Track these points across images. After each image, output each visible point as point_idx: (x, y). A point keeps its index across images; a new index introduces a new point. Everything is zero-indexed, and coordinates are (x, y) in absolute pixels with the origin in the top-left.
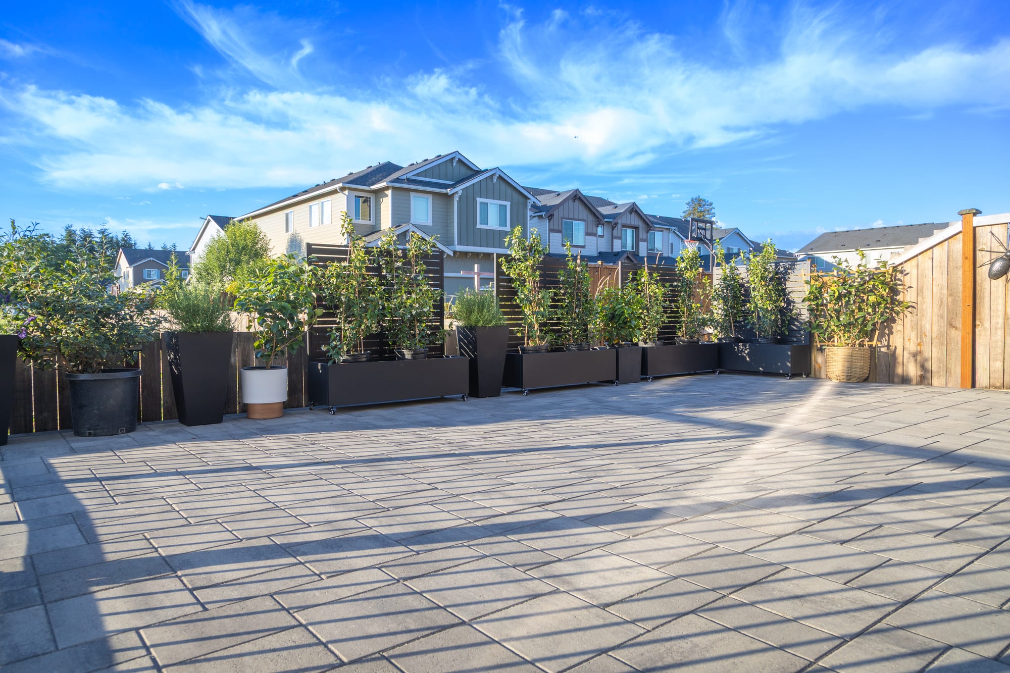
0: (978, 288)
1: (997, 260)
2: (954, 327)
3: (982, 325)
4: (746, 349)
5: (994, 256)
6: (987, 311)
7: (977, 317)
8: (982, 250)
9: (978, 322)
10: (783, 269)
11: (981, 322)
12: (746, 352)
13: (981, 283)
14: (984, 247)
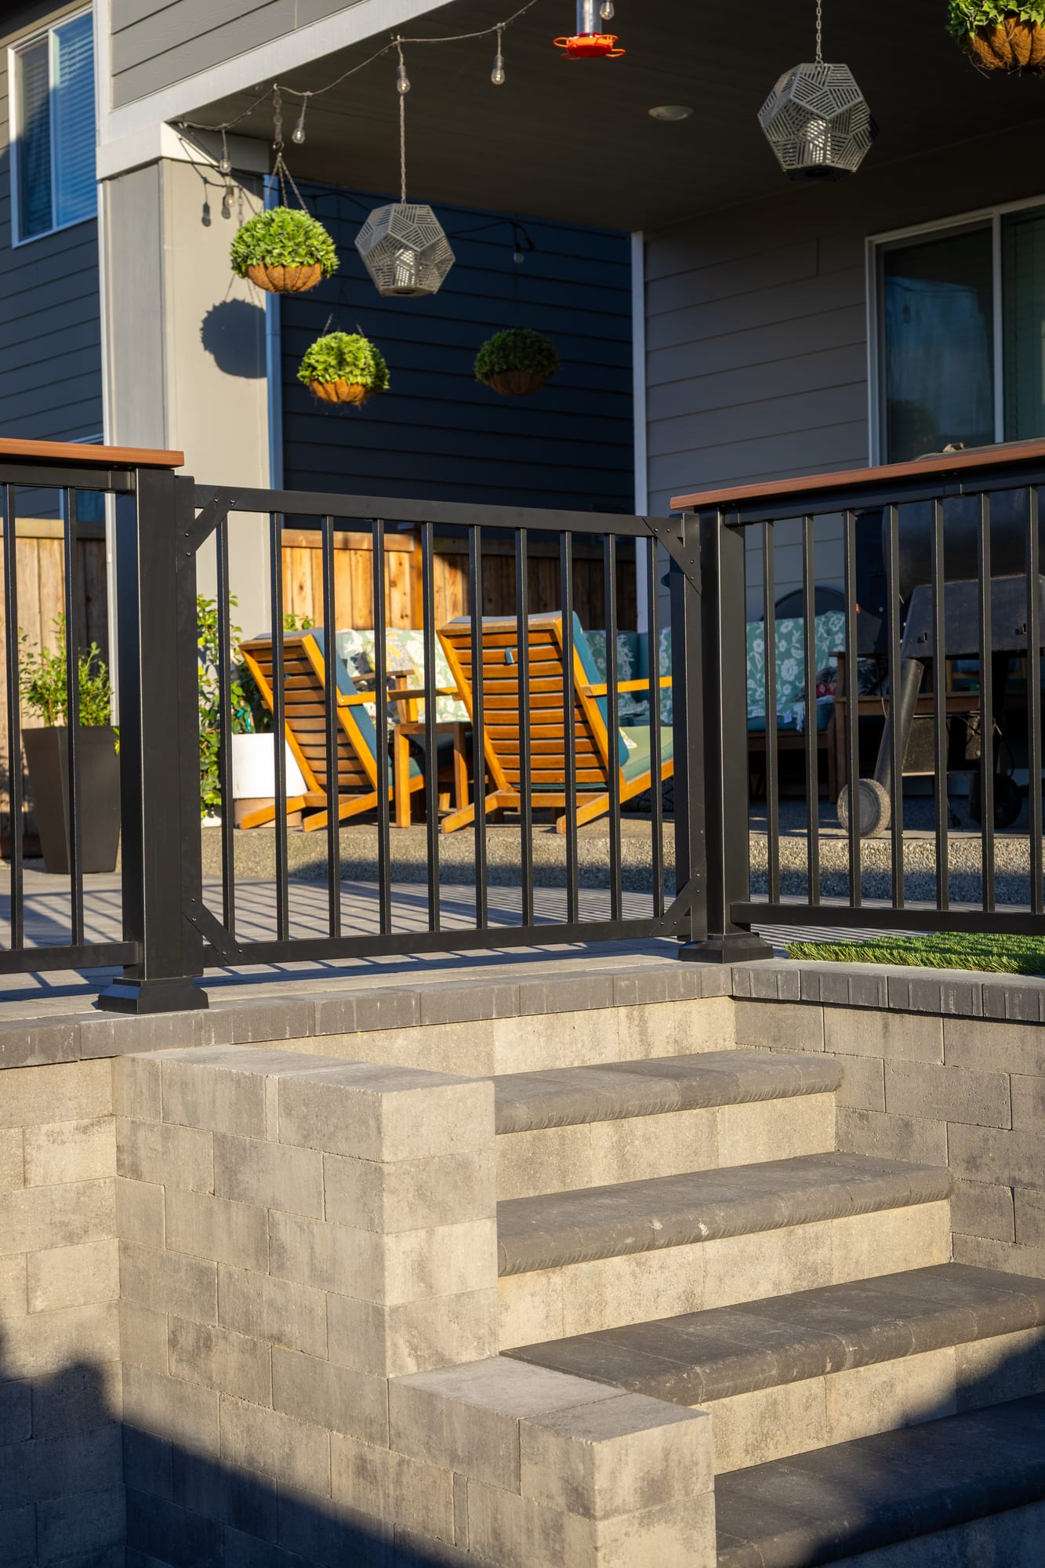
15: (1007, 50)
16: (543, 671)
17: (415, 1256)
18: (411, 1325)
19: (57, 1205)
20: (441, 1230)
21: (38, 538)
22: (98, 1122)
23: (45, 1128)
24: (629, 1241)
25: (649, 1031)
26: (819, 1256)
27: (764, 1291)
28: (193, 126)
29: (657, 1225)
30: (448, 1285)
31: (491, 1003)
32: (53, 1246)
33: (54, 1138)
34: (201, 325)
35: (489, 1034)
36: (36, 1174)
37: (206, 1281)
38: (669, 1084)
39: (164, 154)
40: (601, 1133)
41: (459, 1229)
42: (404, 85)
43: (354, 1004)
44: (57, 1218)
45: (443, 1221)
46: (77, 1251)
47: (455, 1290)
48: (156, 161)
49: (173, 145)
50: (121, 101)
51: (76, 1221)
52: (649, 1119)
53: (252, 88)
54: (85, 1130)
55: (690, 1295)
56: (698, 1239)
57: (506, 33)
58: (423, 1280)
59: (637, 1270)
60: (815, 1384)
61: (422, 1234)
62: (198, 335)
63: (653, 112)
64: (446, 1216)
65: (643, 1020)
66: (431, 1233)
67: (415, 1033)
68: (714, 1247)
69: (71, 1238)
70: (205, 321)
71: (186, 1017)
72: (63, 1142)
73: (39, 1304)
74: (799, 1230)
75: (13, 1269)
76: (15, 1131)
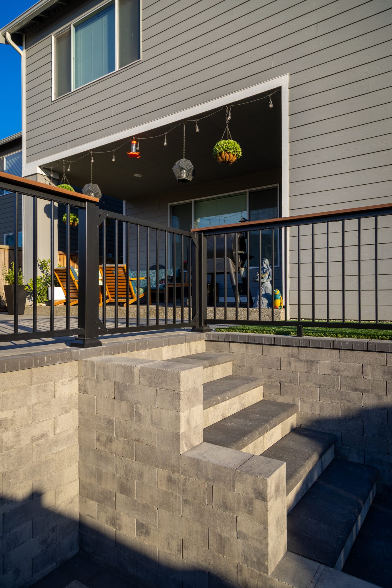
15: (224, 158)
16: (121, 275)
17: (187, 418)
18: (186, 437)
19: (63, 402)
21: (5, 249)
22: (74, 378)
23: (60, 381)
24: (214, 403)
25: (191, 348)
27: (235, 411)
28: (44, 168)
29: (219, 398)
30: (193, 424)
32: (62, 414)
33: (63, 384)
34: (44, 208)
35: (161, 350)
36: (57, 394)
37: (111, 423)
38: (207, 361)
39: (38, 173)
41: (196, 408)
42: (92, 161)
43: (135, 344)
44: (63, 406)
46: (68, 415)
47: (195, 425)
48: (36, 174)
49: (39, 171)
50: (28, 162)
51: (68, 406)
53: (58, 160)
54: (71, 381)
55: (223, 414)
57: (115, 151)
58: (188, 424)
61: (188, 411)
62: (43, 210)
63: (135, 175)
64: (193, 405)
65: (190, 346)
66: (190, 410)
67: (147, 350)
69: (67, 411)
70: (45, 207)
71: (98, 349)
72: (65, 385)
73: (58, 431)
74: (241, 395)
75: (51, 423)
76: (52, 383)
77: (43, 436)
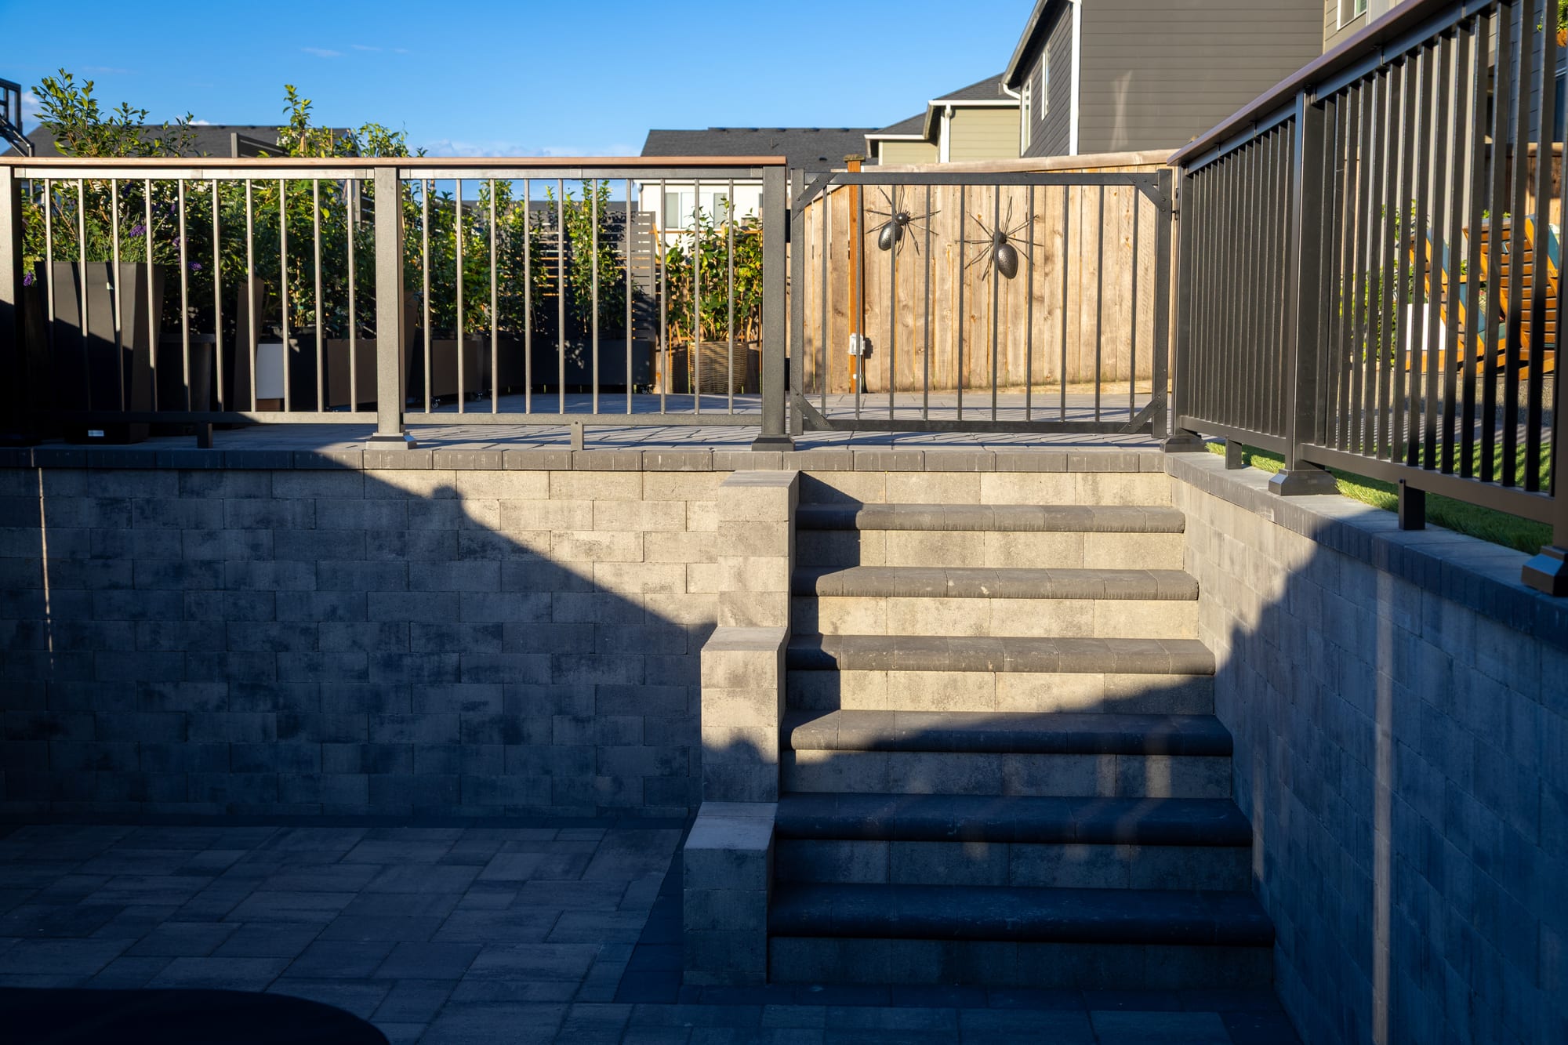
0: (867, 261)
1: (888, 225)
2: (840, 312)
3: (872, 310)
4: (577, 348)
5: (884, 220)
6: (877, 291)
7: (866, 299)
8: (870, 211)
9: (867, 307)
10: (612, 220)
11: (870, 306)
12: (577, 352)
13: (870, 254)
14: (872, 207)
17: (736, 569)
18: (733, 603)
19: (704, 542)
20: (752, 559)
23: (698, 503)
25: (1100, 489)
26: (1084, 619)
30: (756, 586)
31: (974, 462)
32: (701, 561)
33: (703, 508)
36: (692, 525)
40: (993, 538)
41: (763, 560)
44: (703, 549)
45: (754, 554)
47: (760, 589)
52: (1030, 534)
56: (981, 596)
58: (740, 581)
59: (941, 607)
60: (988, 676)
61: (741, 559)
64: (755, 551)
65: (1094, 481)
66: (746, 559)
68: (997, 602)
69: (711, 559)
72: (708, 511)
73: (692, 589)
74: (1067, 602)
75: (679, 571)
76: (682, 504)
77: (663, 588)
